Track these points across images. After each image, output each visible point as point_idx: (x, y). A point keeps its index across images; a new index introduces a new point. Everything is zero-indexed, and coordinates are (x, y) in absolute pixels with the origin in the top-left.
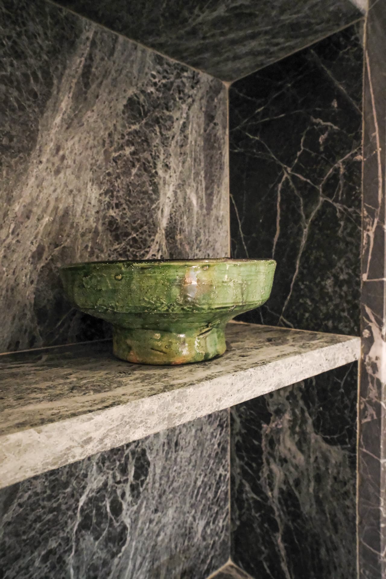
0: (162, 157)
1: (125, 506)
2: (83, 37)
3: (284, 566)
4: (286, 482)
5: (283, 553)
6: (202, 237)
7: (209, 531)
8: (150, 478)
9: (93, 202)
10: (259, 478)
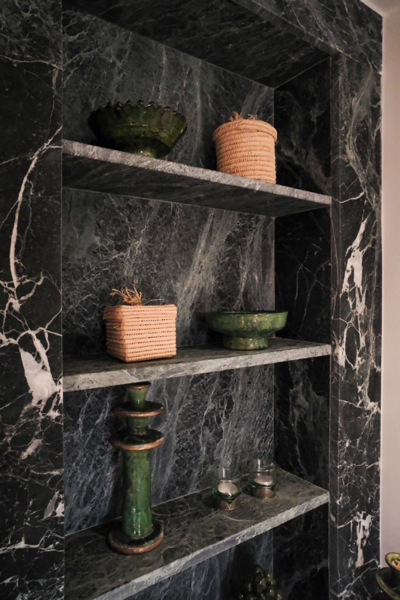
0: (241, 259)
1: (222, 421)
2: (210, 215)
3: (299, 460)
4: (300, 417)
5: (299, 453)
6: (260, 296)
7: (262, 445)
8: (233, 411)
9: (213, 284)
10: (288, 417)
